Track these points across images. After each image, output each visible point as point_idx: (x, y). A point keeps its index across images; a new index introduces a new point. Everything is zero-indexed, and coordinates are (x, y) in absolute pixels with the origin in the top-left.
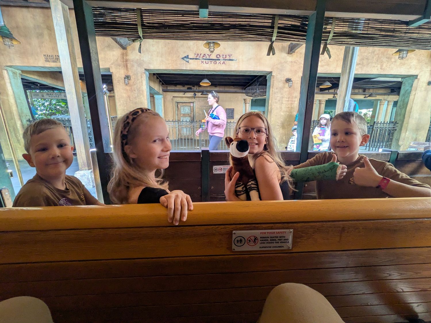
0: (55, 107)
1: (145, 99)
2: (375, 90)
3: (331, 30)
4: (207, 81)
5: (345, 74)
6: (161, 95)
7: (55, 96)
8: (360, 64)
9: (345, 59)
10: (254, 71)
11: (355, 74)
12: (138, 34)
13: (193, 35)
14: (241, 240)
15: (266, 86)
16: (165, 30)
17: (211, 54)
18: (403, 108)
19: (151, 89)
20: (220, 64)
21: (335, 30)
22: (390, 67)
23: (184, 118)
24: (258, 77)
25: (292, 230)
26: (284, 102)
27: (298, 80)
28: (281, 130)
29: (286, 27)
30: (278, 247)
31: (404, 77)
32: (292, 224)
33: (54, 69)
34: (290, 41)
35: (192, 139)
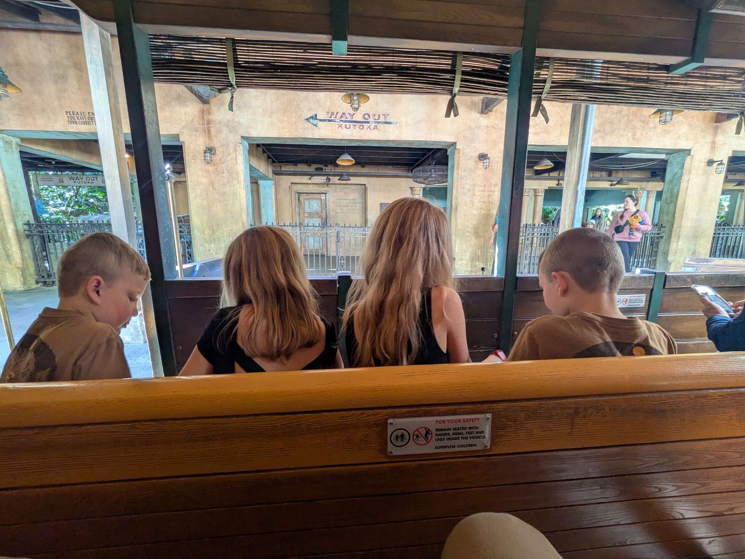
0: (87, 200)
1: (242, 186)
2: (626, 173)
3: (546, 78)
4: (349, 157)
5: (575, 148)
6: (271, 180)
7: (87, 181)
8: (600, 130)
9: (574, 123)
10: (426, 142)
11: (592, 147)
12: (229, 79)
13: (323, 82)
14: (402, 436)
15: (448, 165)
16: (275, 74)
17: (354, 112)
18: (672, 202)
19: (252, 169)
20: (370, 129)
21: (554, 77)
22: (646, 137)
23: (311, 220)
24: (433, 151)
25: (489, 416)
26: (477, 193)
27: (499, 157)
28: (473, 239)
29: (476, 72)
30: (467, 446)
31: (670, 152)
32: (489, 405)
33: (85, 135)
34: (483, 94)
35: (324, 256)
